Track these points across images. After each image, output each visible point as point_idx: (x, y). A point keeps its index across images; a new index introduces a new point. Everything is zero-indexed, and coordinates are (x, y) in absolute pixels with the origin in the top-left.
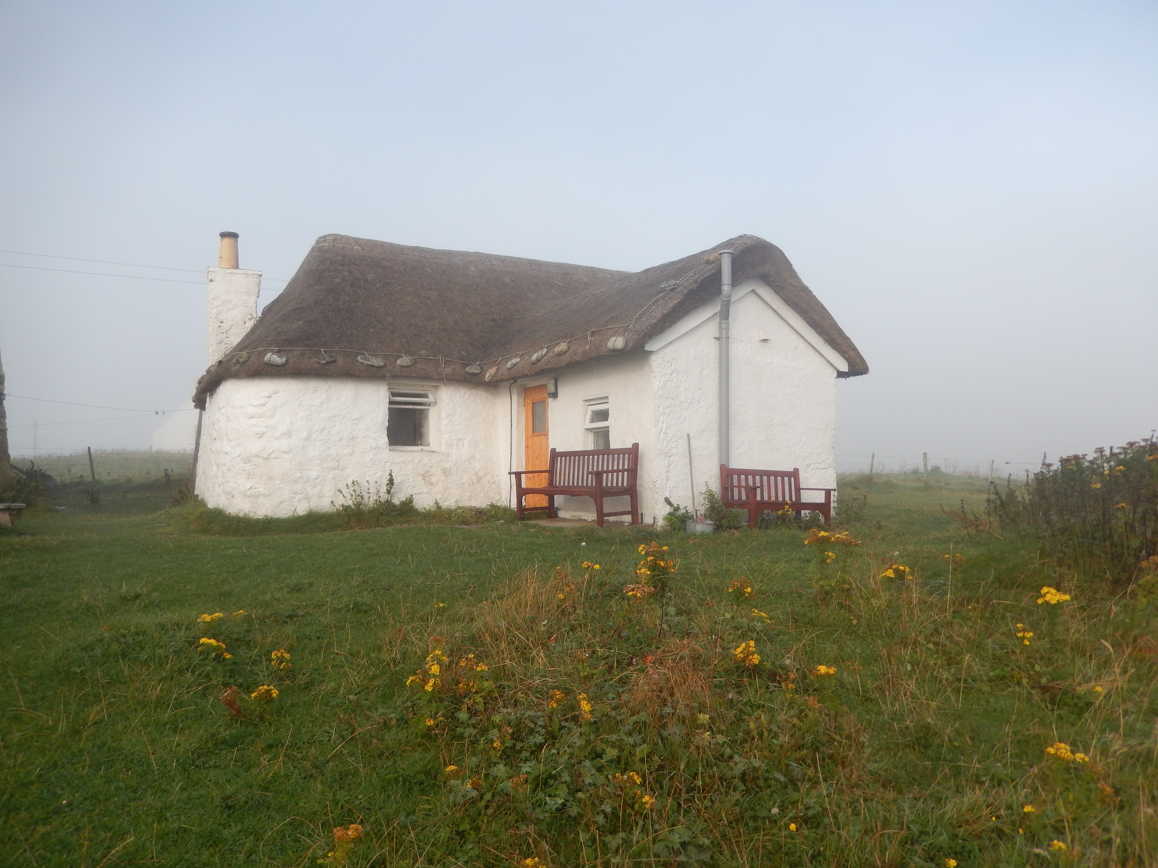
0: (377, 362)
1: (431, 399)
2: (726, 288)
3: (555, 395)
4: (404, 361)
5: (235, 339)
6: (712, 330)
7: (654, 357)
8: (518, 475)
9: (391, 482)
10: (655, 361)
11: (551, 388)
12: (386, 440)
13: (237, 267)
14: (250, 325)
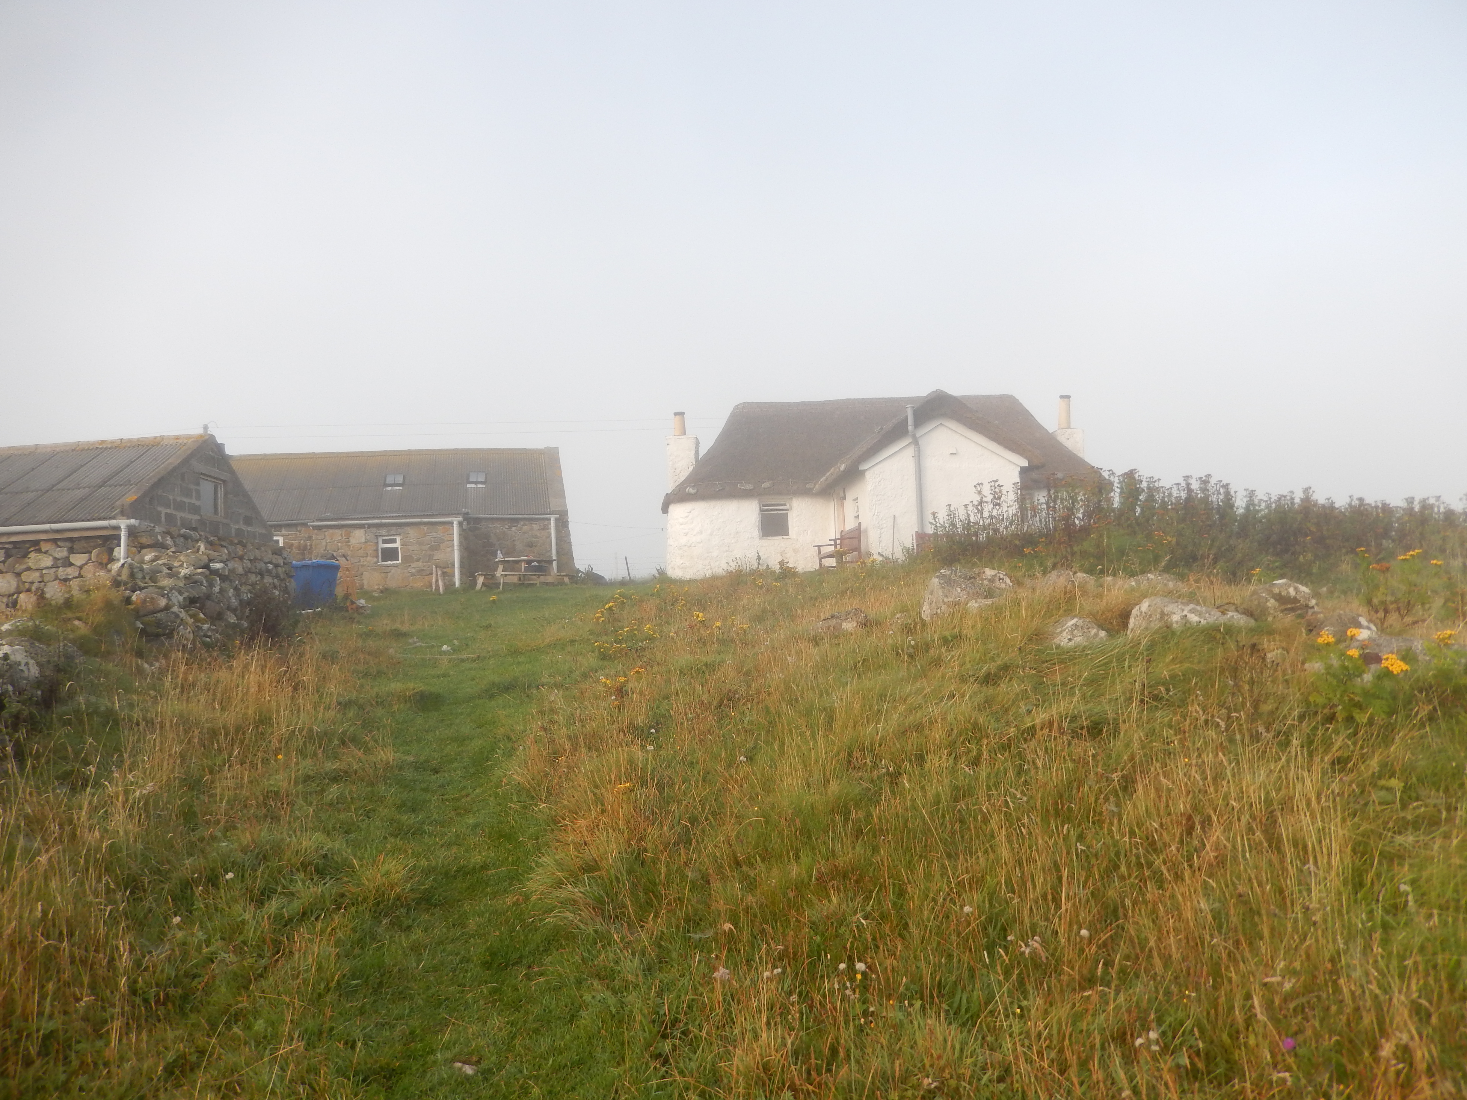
0: (749, 487)
1: (788, 507)
2: (910, 428)
3: (844, 498)
4: (767, 484)
5: (682, 479)
7: (867, 473)
8: (819, 547)
9: (759, 557)
10: (868, 475)
11: (842, 495)
12: (756, 532)
13: (685, 434)
14: (691, 468)
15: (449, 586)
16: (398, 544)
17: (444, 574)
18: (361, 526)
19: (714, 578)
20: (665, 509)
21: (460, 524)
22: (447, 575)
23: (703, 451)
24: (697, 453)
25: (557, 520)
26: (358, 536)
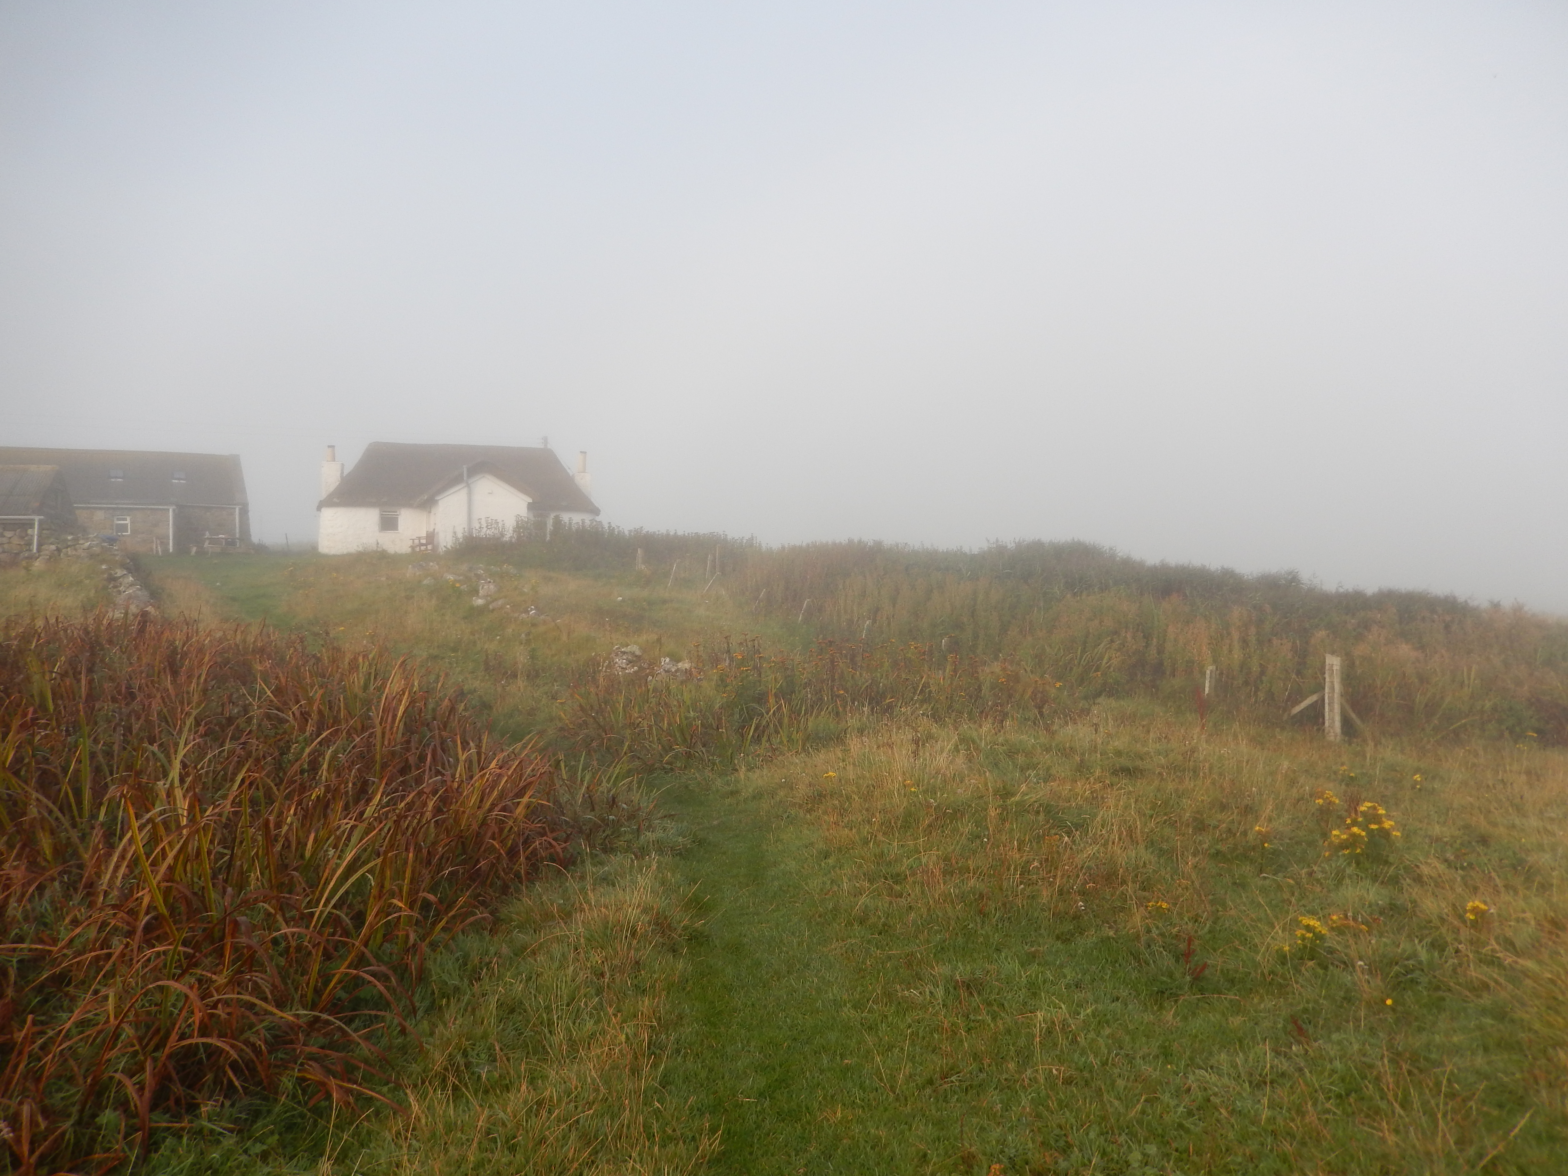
0: (374, 500)
1: (398, 513)
2: (465, 478)
3: (430, 512)
4: (388, 499)
5: (331, 490)
6: (465, 491)
8: (414, 540)
9: (378, 543)
10: (440, 502)
11: (429, 510)
12: (377, 528)
14: (338, 483)
15: (165, 551)
16: (128, 522)
17: (162, 543)
18: (100, 509)
19: (349, 555)
20: (319, 509)
21: (174, 510)
22: (165, 544)
23: (346, 473)
24: (342, 473)
25: (240, 509)
26: (99, 515)
